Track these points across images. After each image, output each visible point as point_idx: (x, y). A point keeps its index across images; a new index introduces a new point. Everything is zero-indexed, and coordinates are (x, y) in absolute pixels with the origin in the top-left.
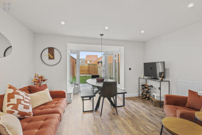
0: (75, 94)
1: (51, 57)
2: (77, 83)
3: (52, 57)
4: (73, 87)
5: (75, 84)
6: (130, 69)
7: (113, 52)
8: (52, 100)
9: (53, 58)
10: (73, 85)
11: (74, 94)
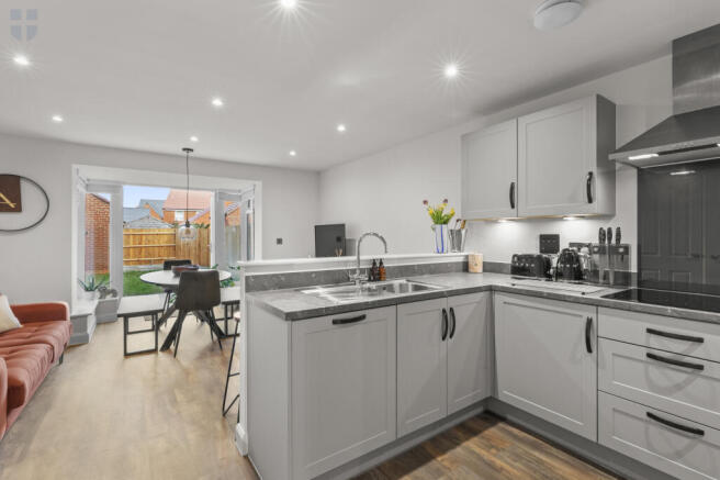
0: (105, 323)
1: (7, 205)
2: (110, 287)
3: (12, 205)
4: (96, 301)
5: (104, 292)
6: (279, 241)
7: (239, 191)
8: (21, 326)
9: (18, 209)
10: (97, 294)
11: (98, 324)
